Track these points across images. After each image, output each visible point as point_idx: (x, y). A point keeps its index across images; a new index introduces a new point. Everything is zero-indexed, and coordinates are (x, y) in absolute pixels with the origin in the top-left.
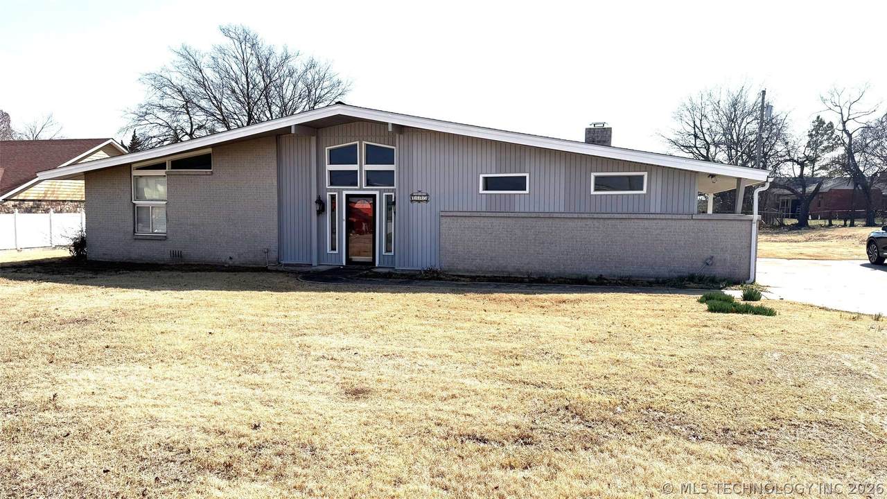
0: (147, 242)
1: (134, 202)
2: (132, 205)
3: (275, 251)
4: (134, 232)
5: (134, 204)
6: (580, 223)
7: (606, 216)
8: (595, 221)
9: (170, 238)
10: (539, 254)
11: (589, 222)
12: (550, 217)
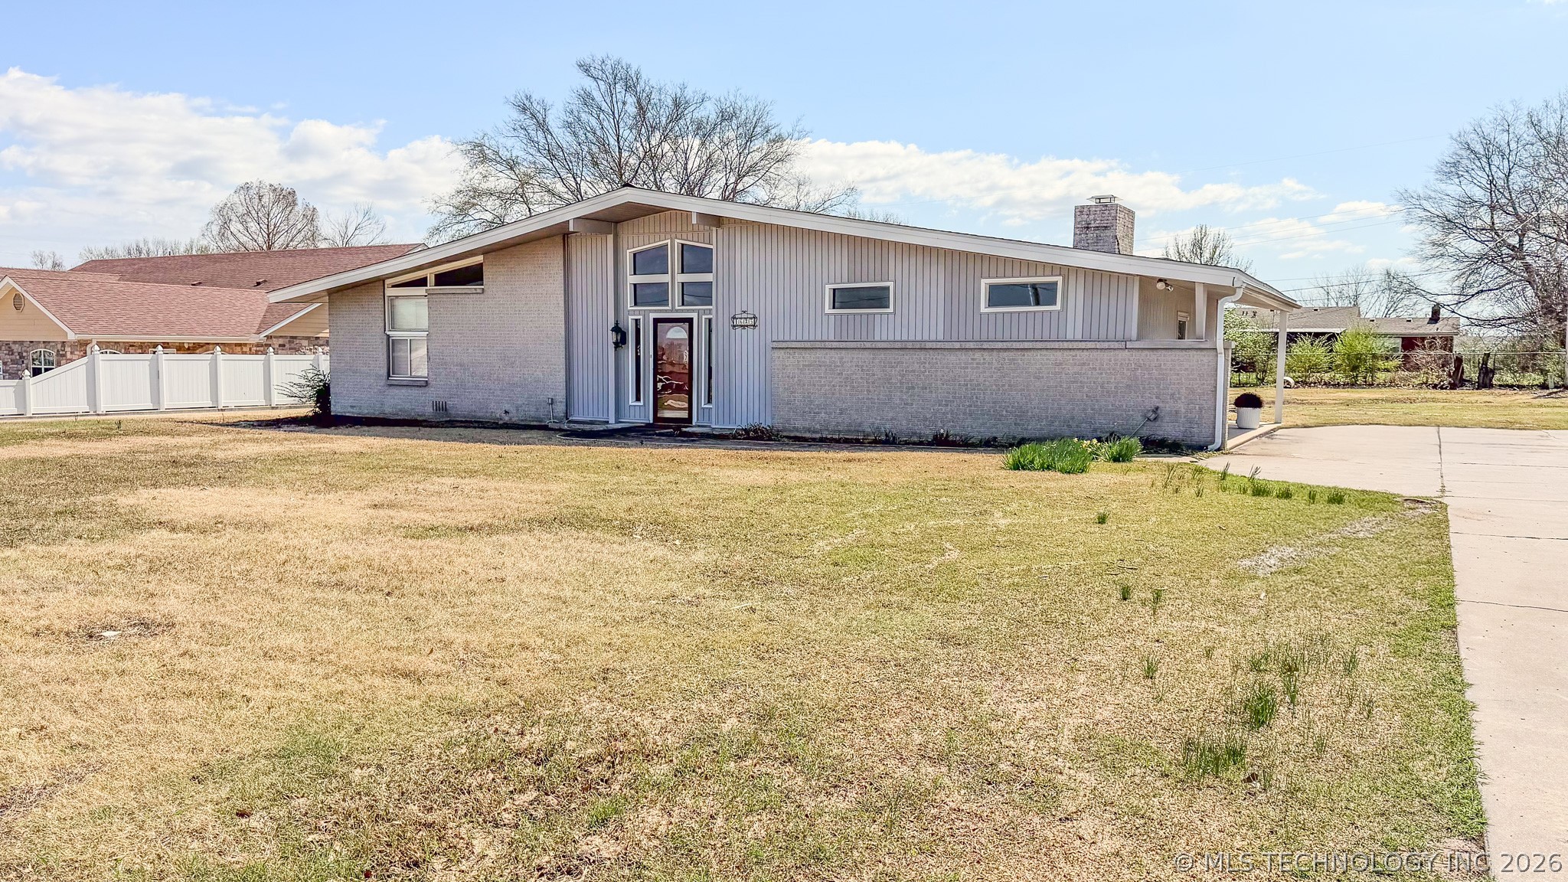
0: (404, 390)
1: (388, 333)
2: (385, 337)
3: (561, 402)
4: (389, 376)
5: (388, 337)
6: (963, 357)
7: (1000, 345)
8: (986, 354)
9: (432, 383)
10: (907, 404)
11: (978, 355)
12: (922, 348)
